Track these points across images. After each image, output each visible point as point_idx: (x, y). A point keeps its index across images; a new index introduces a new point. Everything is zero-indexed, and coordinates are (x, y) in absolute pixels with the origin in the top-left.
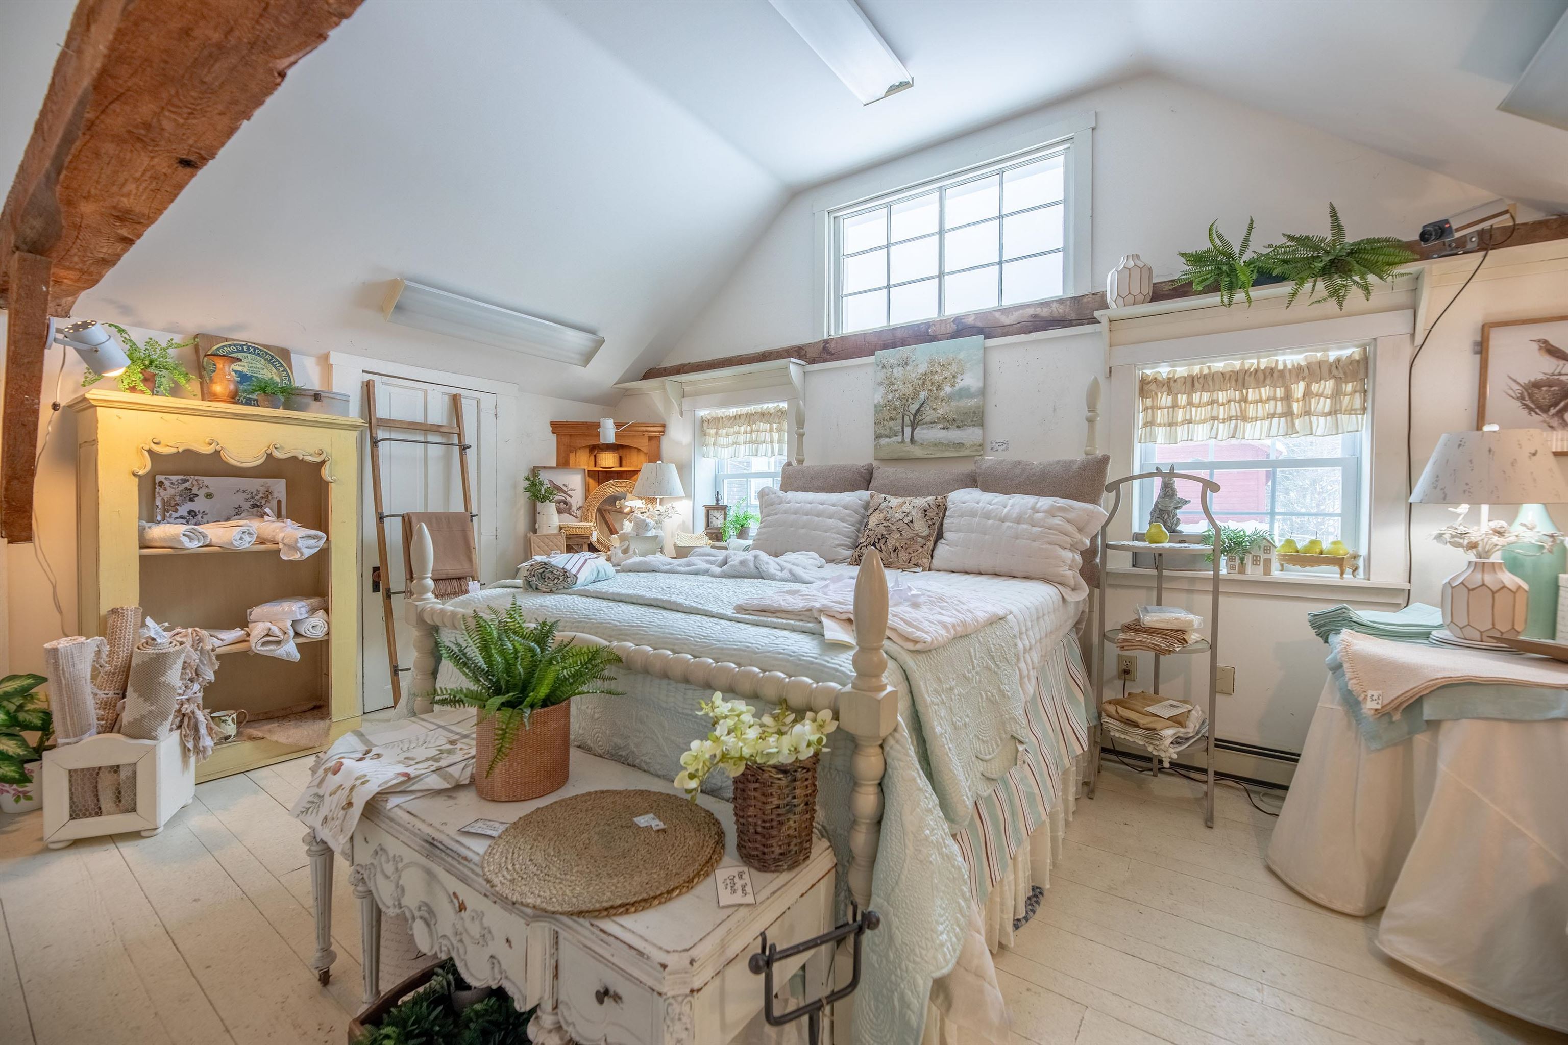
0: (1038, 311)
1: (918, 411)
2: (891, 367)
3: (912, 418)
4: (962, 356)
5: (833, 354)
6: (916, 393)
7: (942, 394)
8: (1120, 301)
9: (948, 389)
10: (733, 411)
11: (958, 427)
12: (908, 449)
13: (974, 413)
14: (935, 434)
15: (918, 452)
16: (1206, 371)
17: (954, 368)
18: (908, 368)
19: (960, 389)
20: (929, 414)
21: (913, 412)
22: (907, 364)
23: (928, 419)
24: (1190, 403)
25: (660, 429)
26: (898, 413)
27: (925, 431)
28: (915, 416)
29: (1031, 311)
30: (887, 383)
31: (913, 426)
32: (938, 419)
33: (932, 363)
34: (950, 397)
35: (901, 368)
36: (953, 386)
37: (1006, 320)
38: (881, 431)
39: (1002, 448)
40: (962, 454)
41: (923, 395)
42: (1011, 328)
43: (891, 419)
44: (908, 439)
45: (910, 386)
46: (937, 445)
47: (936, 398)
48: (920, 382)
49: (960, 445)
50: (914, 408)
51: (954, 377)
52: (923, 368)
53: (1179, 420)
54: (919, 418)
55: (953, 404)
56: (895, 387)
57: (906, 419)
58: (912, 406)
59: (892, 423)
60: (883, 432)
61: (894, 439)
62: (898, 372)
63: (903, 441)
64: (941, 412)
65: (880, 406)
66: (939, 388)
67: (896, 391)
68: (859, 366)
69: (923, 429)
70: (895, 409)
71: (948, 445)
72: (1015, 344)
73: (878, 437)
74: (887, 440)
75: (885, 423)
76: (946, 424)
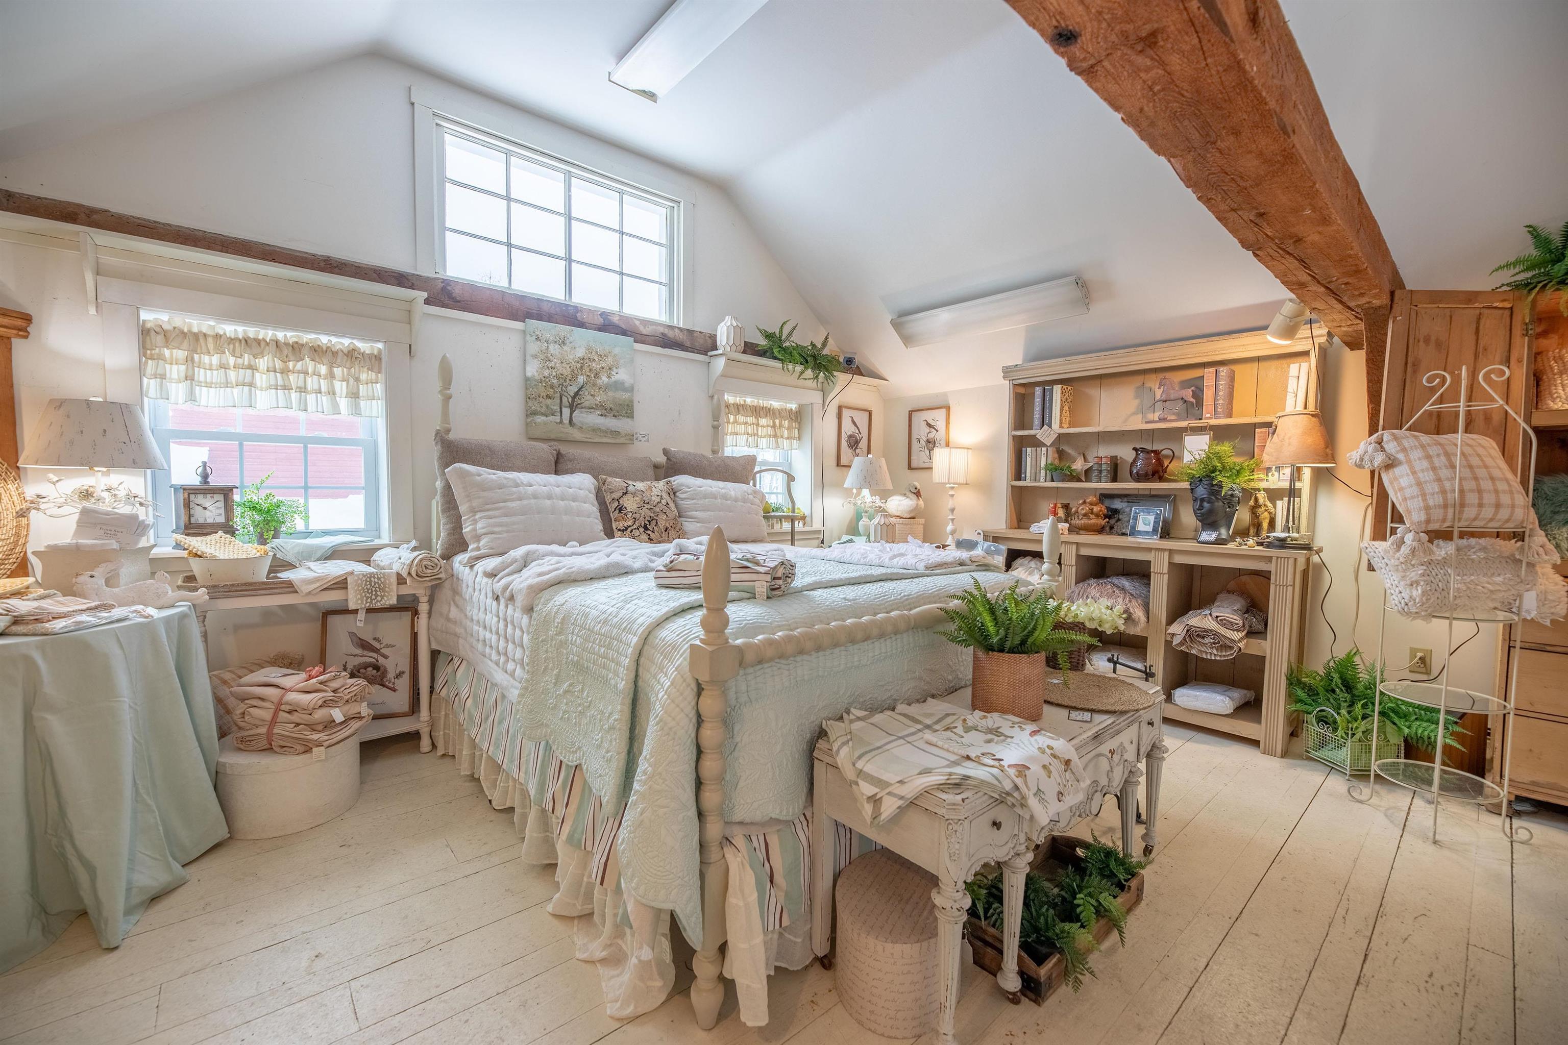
0: (666, 331)
1: (577, 394)
2: (547, 342)
3: (570, 400)
4: (617, 351)
5: (459, 302)
6: (574, 377)
7: (599, 382)
8: (734, 348)
9: (605, 379)
10: (230, 329)
11: (615, 416)
12: (566, 430)
13: (628, 405)
14: (593, 419)
15: (577, 435)
16: (742, 403)
17: (610, 360)
18: (565, 348)
19: (615, 382)
20: (587, 399)
21: (572, 394)
22: (564, 343)
23: (587, 404)
24: (735, 422)
25: (19, 323)
26: (555, 392)
27: (584, 415)
28: (573, 398)
29: (661, 330)
30: (542, 357)
31: (573, 407)
32: (597, 405)
33: (589, 350)
34: (606, 388)
35: (557, 346)
36: (609, 377)
37: (645, 331)
38: (535, 406)
39: (644, 439)
40: (618, 441)
41: (581, 379)
42: (648, 338)
43: (548, 397)
44: (566, 421)
45: (568, 367)
46: (595, 430)
47: (595, 385)
48: (578, 366)
49: (616, 433)
50: (573, 390)
51: (610, 369)
52: (580, 353)
53: (729, 431)
54: (577, 401)
55: (610, 394)
56: (552, 364)
57: (565, 399)
58: (569, 388)
59: (549, 401)
60: (539, 409)
61: (551, 418)
62: (554, 349)
63: (561, 422)
64: (598, 399)
65: (535, 380)
66: (597, 375)
67: (553, 368)
68: (499, 328)
69: (581, 412)
70: (552, 387)
71: (605, 432)
72: (652, 353)
73: (531, 414)
74: (544, 418)
75: (541, 399)
76: (604, 412)
